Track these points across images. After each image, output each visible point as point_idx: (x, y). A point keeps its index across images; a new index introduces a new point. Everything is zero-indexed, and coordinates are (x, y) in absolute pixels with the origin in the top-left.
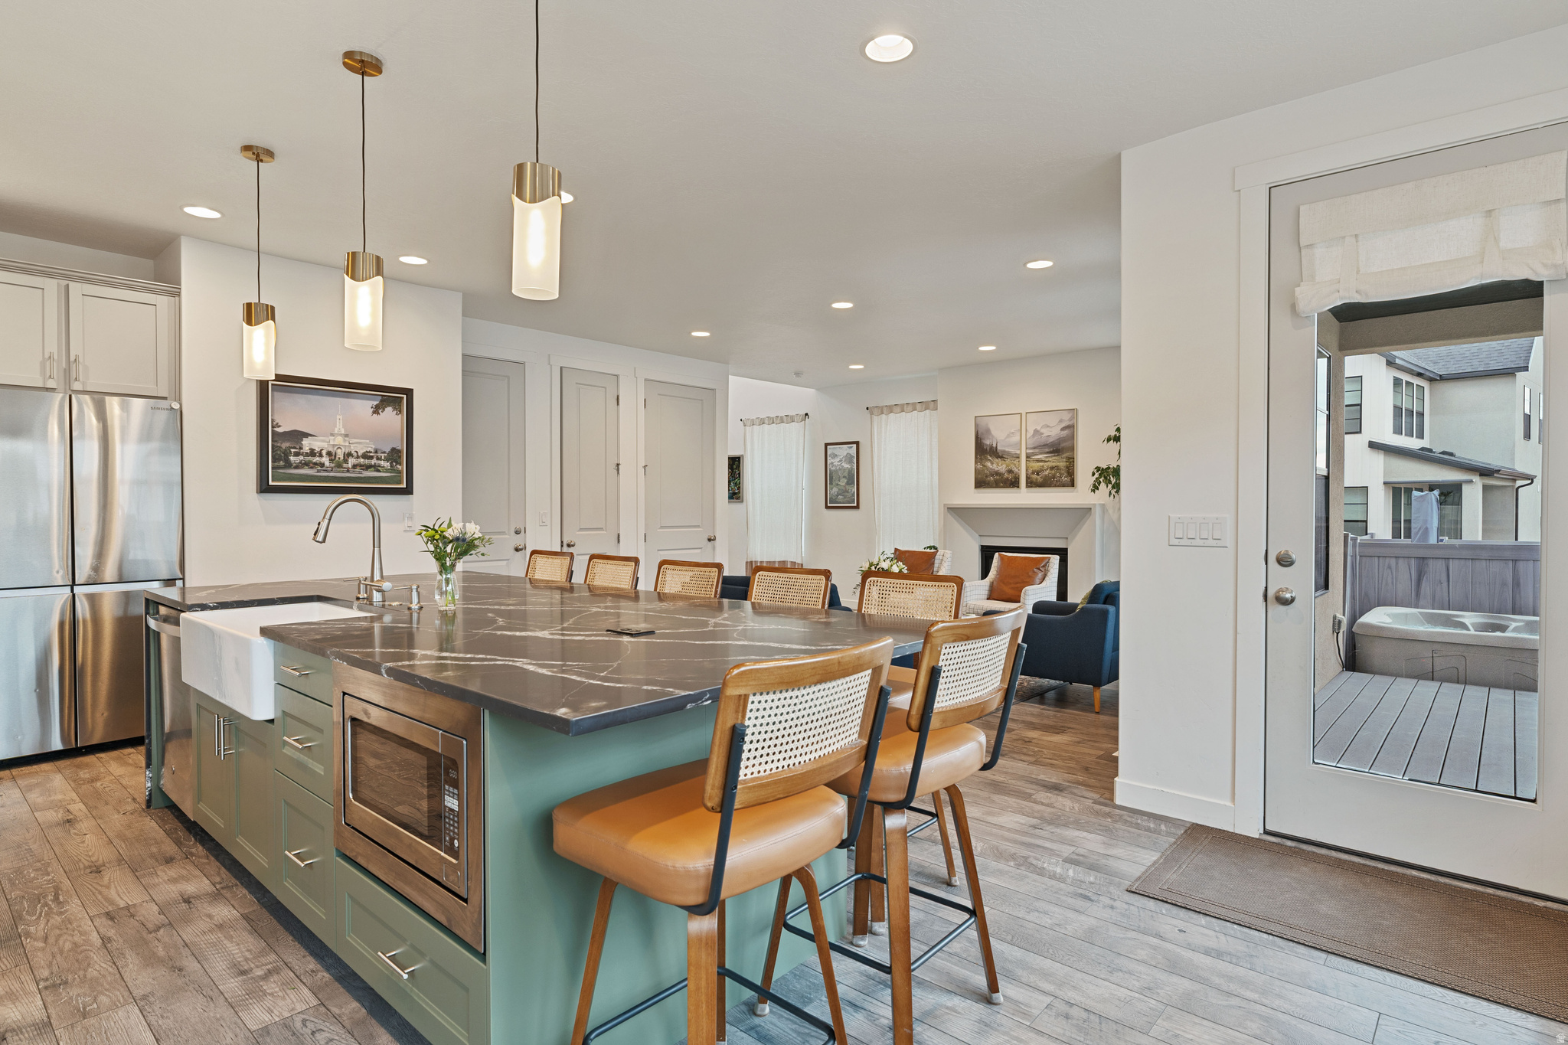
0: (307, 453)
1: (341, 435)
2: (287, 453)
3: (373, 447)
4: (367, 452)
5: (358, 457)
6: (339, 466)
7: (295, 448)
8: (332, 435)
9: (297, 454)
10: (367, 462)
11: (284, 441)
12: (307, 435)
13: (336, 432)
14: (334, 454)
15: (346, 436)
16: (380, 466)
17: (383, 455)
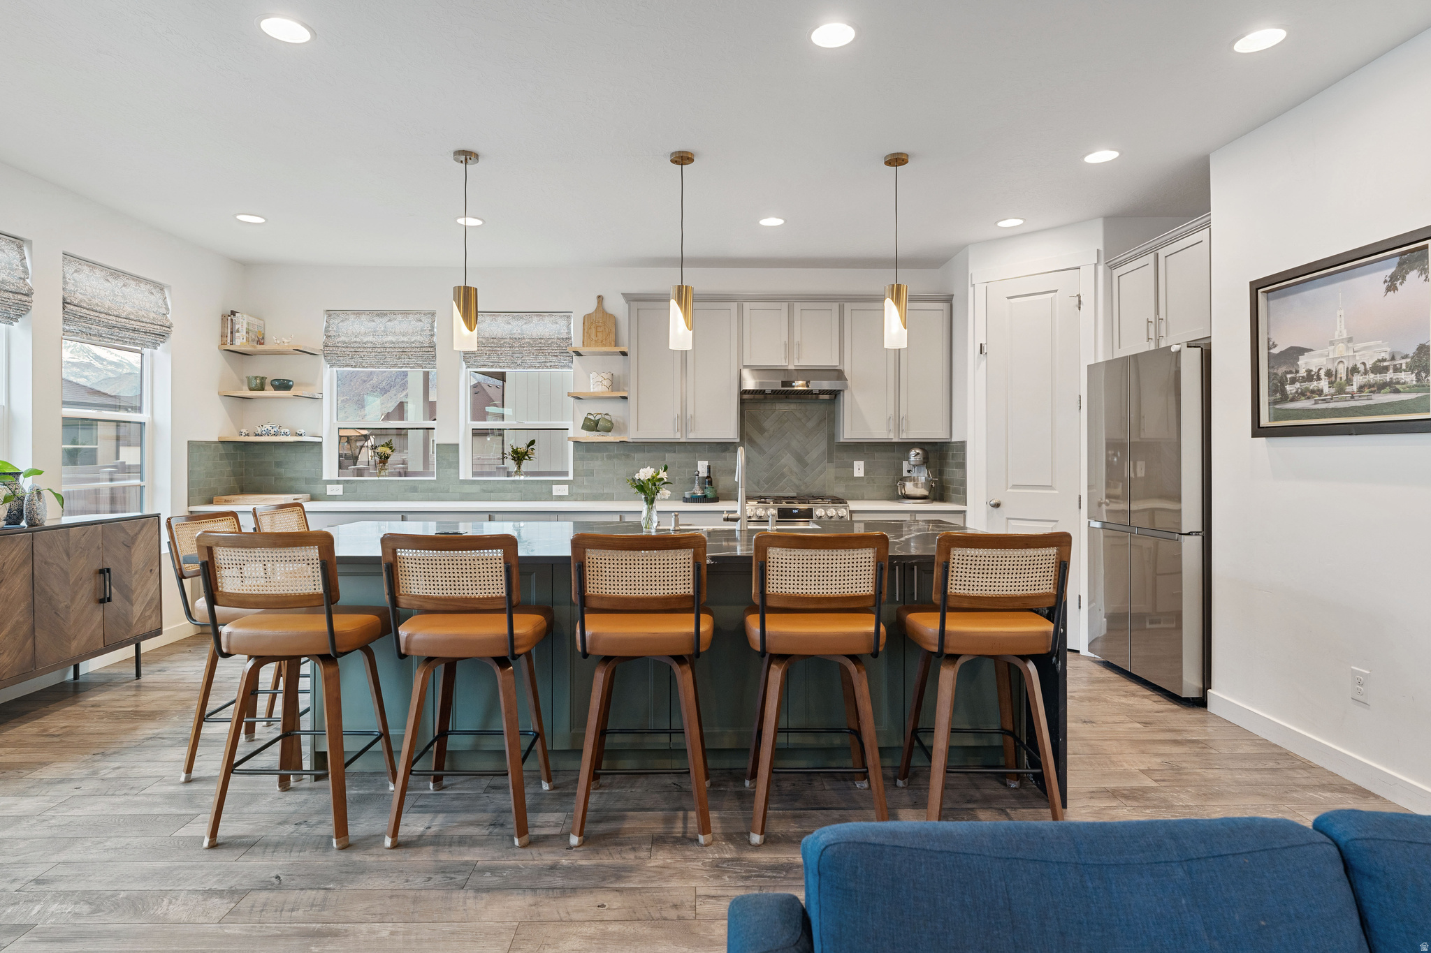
0: (1303, 377)
1: (1342, 341)
2: (1283, 382)
3: (1388, 349)
4: (1379, 361)
5: (1366, 373)
6: (1341, 391)
7: (1291, 372)
8: (1332, 343)
9: (1293, 381)
10: (1378, 378)
11: (1280, 366)
12: (1302, 351)
13: (1337, 337)
14: (1334, 373)
15: (1350, 340)
16: (1398, 383)
17: (1403, 361)
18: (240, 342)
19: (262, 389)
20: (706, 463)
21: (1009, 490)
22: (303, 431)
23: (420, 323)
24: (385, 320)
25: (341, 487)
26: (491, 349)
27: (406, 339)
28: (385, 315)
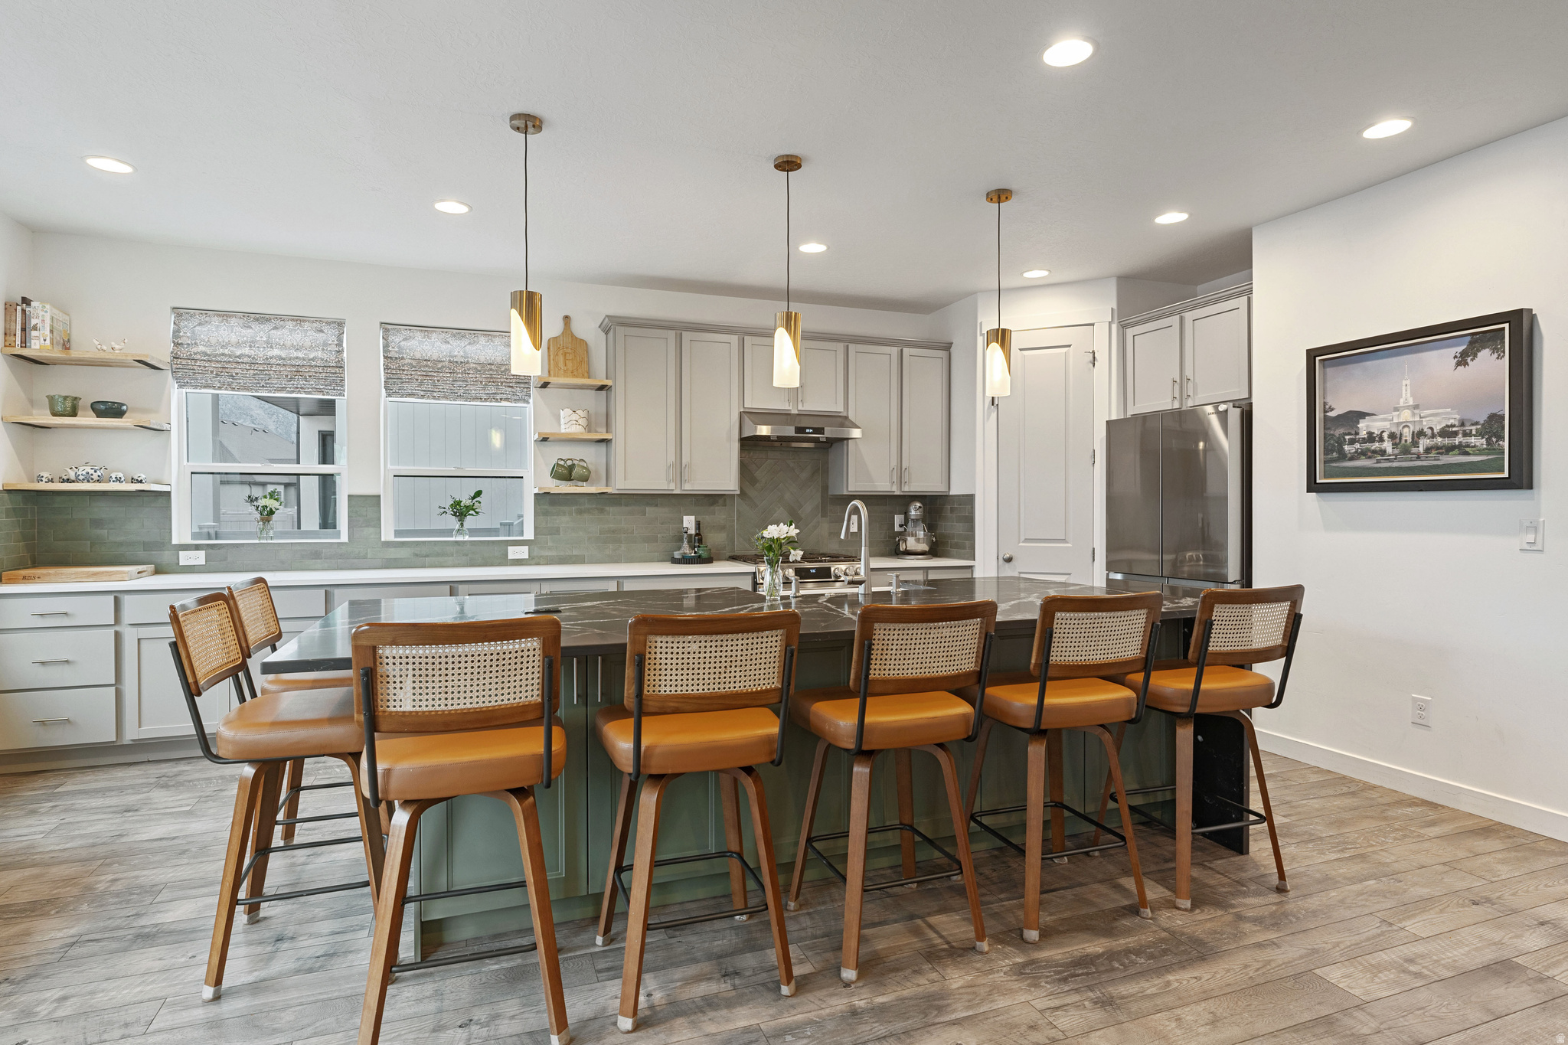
0: (1364, 439)
1: (1408, 407)
2: (1341, 442)
3: (1458, 417)
4: (1447, 426)
5: (1433, 436)
6: (1406, 451)
7: (1349, 434)
8: (1396, 409)
9: (1352, 442)
10: (1447, 441)
11: (1337, 427)
12: (1363, 415)
13: (1402, 404)
14: (1398, 436)
15: (1416, 407)
16: (1468, 446)
17: (1473, 428)
18: (39, 345)
19: (74, 414)
20: (693, 518)
21: (1021, 544)
22: (143, 477)
23: (321, 335)
24: (267, 327)
25: (202, 554)
26: (424, 373)
27: (300, 355)
28: (268, 320)
